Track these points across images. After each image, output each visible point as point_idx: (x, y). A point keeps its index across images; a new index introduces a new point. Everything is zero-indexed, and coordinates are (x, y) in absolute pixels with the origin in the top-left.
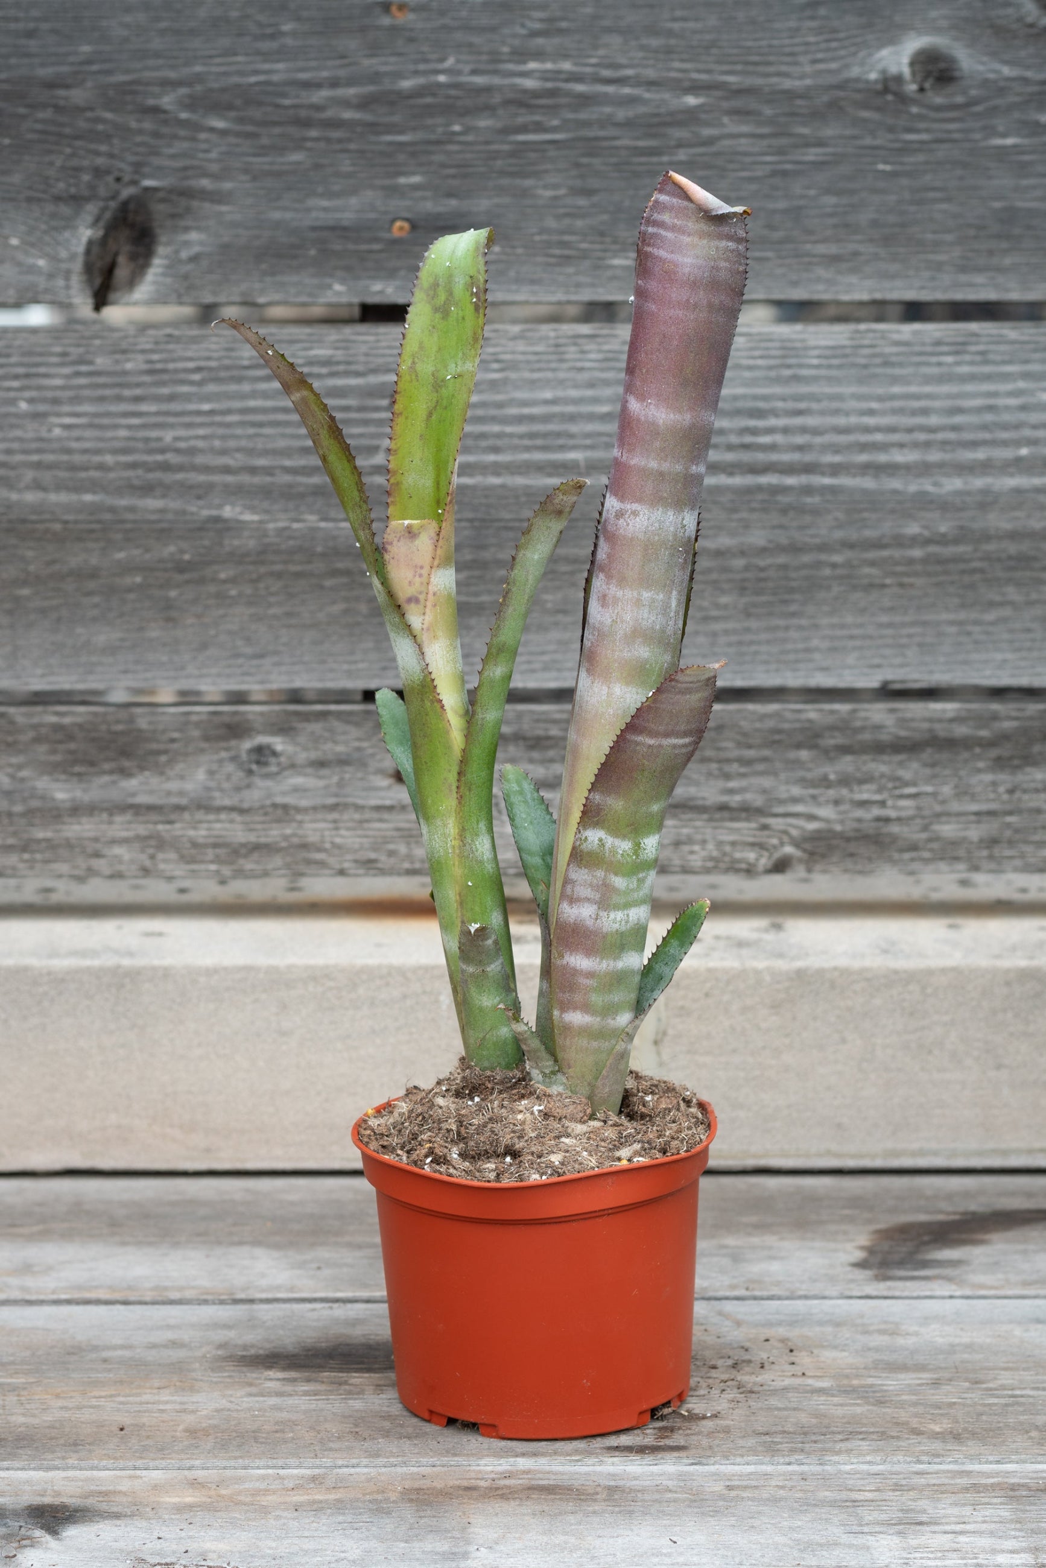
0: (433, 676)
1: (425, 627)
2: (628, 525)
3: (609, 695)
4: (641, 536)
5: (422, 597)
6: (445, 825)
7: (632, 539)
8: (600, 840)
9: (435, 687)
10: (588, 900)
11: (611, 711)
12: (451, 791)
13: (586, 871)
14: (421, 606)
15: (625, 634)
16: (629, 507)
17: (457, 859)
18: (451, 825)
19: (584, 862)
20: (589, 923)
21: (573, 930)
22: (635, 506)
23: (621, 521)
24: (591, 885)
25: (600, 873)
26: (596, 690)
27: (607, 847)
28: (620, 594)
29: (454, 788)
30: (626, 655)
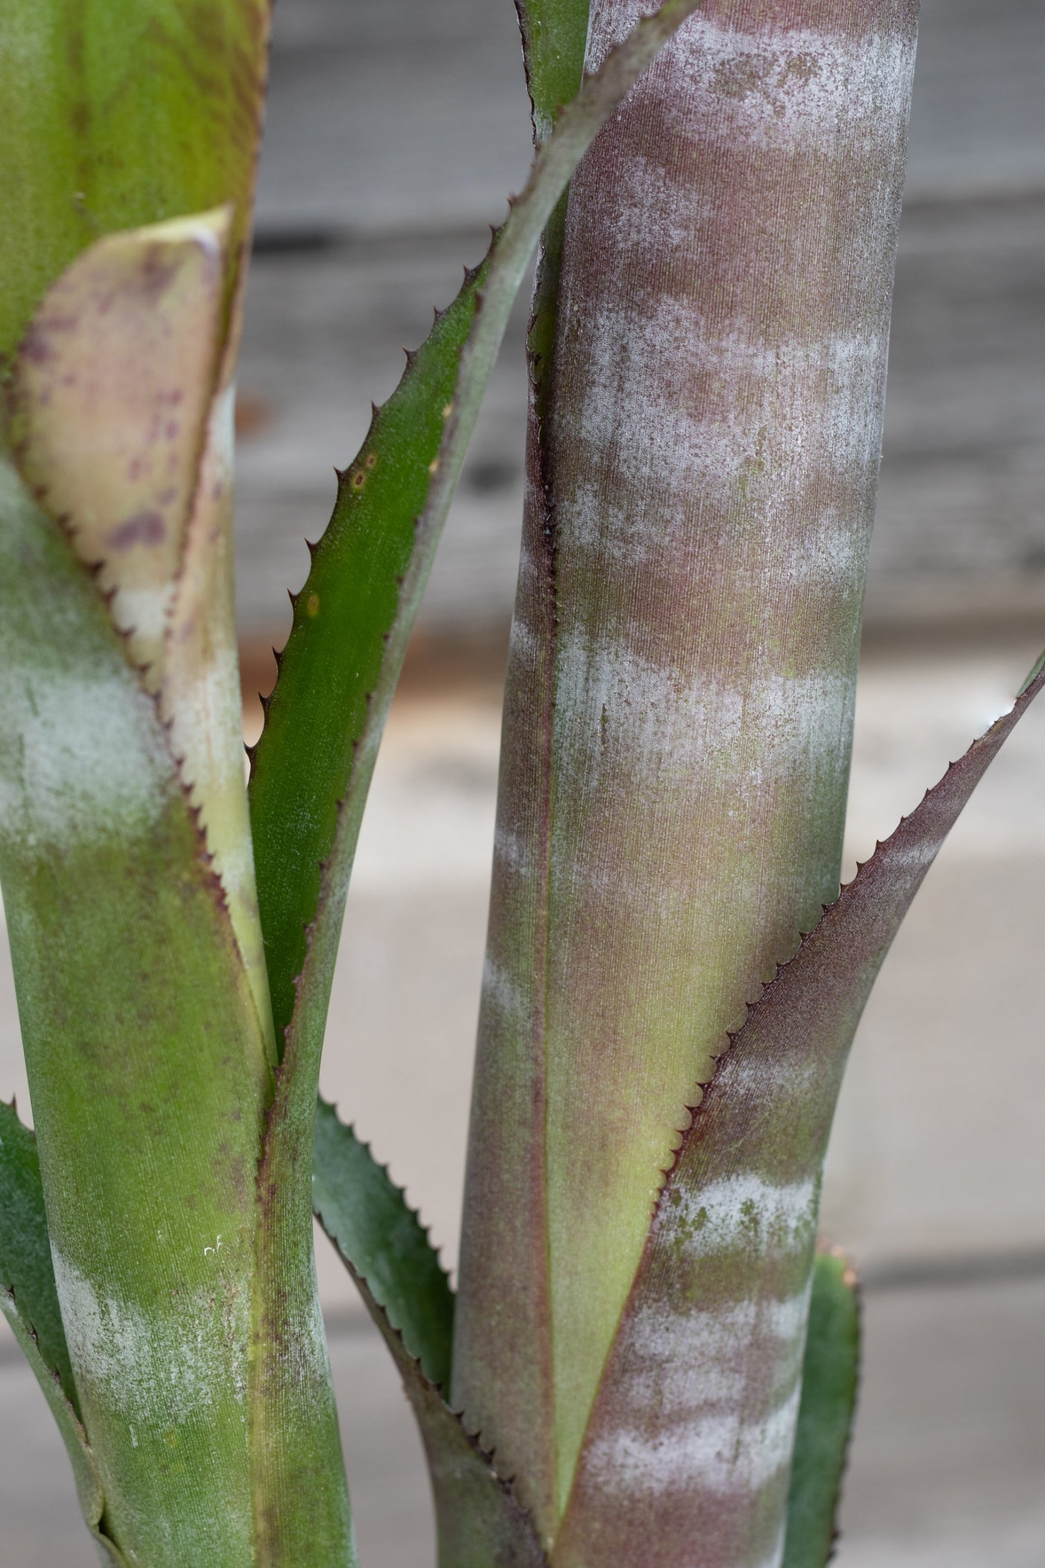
0: (195, 800)
1: (178, 623)
2: (780, 111)
3: (749, 720)
4: (827, 146)
5: (172, 514)
6: (224, 1304)
7: (797, 162)
8: (748, 1208)
9: (202, 834)
10: (711, 1407)
11: (757, 775)
12: (239, 1181)
13: (704, 1317)
14: (167, 548)
15: (791, 502)
16: (777, 44)
17: (261, 1403)
18: (241, 1300)
19: (696, 1292)
20: (716, 1479)
21: (664, 1516)
22: (803, 40)
23: (752, 100)
24: (719, 1359)
25: (744, 1313)
26: (700, 713)
27: (764, 1226)
28: (765, 362)
29: (249, 1168)
30: (796, 572)
